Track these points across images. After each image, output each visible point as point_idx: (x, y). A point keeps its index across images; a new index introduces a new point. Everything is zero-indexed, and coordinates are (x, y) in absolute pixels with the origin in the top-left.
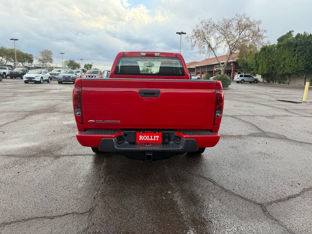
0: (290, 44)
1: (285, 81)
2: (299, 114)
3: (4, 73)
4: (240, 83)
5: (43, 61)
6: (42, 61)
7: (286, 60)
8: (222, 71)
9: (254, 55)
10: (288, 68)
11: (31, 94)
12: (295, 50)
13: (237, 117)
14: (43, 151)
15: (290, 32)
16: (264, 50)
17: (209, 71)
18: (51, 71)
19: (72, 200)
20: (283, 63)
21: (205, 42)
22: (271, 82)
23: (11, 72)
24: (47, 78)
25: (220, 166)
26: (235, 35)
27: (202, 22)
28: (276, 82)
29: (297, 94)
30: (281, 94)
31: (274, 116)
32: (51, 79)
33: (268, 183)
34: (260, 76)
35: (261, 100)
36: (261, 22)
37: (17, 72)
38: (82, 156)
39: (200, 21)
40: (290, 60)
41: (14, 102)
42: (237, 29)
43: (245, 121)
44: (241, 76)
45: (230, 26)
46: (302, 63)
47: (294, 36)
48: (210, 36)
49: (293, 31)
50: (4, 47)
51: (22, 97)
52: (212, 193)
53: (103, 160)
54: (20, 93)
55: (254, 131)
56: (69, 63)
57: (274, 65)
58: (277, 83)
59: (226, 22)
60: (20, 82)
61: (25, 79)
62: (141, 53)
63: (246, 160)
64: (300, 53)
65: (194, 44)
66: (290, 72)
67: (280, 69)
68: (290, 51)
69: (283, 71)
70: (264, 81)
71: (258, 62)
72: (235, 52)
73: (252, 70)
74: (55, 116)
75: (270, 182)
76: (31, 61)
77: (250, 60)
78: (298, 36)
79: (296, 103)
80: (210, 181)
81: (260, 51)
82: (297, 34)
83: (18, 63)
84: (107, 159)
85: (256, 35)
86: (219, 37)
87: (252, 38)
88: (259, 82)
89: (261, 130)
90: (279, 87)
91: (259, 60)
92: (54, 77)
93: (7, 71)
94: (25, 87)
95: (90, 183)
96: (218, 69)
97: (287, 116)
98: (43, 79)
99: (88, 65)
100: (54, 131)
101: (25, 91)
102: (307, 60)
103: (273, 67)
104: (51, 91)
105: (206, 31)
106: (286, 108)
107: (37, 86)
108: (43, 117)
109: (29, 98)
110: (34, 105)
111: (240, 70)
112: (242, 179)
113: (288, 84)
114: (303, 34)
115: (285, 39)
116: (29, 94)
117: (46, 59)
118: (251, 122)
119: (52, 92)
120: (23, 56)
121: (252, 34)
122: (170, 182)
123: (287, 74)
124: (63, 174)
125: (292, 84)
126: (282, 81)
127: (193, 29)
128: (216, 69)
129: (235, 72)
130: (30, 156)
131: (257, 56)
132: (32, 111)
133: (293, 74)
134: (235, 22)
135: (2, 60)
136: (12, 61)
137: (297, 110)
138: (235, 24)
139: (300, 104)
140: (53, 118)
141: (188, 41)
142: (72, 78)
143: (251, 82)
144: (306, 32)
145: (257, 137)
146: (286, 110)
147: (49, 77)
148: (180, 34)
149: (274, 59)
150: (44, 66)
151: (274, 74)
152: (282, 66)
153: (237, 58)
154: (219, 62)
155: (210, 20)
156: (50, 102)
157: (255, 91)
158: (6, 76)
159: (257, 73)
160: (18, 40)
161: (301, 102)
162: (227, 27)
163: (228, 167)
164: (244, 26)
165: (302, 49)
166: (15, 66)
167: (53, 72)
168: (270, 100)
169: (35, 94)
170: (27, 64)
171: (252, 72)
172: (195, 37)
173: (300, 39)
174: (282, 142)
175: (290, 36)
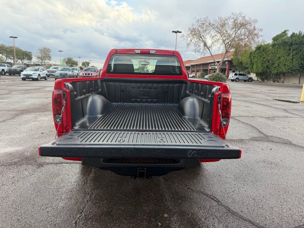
0: (285, 43)
1: (279, 80)
2: (299, 115)
3: (3, 70)
4: (235, 81)
5: (42, 58)
6: (40, 58)
7: (281, 59)
8: (218, 70)
9: (249, 54)
10: (283, 67)
11: (27, 91)
12: (290, 49)
13: (236, 118)
14: (27, 157)
15: (285, 31)
16: (259, 49)
17: (204, 70)
18: (48, 68)
19: (49, 226)
20: (278, 62)
21: (201, 40)
22: (265, 81)
23: (9, 69)
24: (45, 75)
25: (223, 178)
26: (231, 33)
27: (198, 21)
28: (270, 80)
29: (293, 93)
30: (277, 93)
31: (274, 117)
32: (48, 76)
33: (280, 203)
34: (255, 75)
35: (258, 100)
36: (257, 21)
37: (15, 69)
38: (68, 165)
39: (196, 20)
40: (285, 59)
41: (7, 100)
42: (233, 28)
43: (244, 123)
44: (236, 74)
45: (226, 25)
46: (297, 62)
47: (289, 35)
48: (206, 34)
49: (288, 30)
50: (4, 44)
51: (16, 94)
52: (216, 216)
53: (91, 169)
54: (15, 90)
55: (256, 135)
56: (67, 60)
57: (269, 64)
58: (272, 82)
59: (222, 20)
60: (18, 79)
61: (22, 76)
62: (135, 51)
63: (252, 171)
64: (295, 52)
65: (190, 43)
66: (284, 71)
67: (275, 67)
68: (285, 50)
69: (278, 70)
70: (259, 79)
71: (253, 61)
72: (230, 51)
73: (247, 68)
74: (46, 115)
75: (282, 201)
76: (30, 58)
77: (245, 59)
78: (293, 35)
79: (294, 102)
80: (213, 200)
81: (255, 50)
82: (292, 34)
83: (17, 60)
84: (95, 169)
85: (252, 34)
86: (214, 35)
87: (248, 37)
88: (254, 81)
89: (263, 133)
90: (274, 85)
91: (254, 59)
92: (51, 74)
93: (6, 68)
94: (22, 84)
95: (73, 202)
96: (213, 68)
97: (287, 117)
98: (40, 76)
99: (86, 62)
100: (42, 133)
101: (21, 88)
102: (302, 59)
103: (267, 66)
104: (47, 88)
105: (202, 30)
106: (284, 108)
107: (34, 83)
108: (33, 117)
109: (23, 96)
110: (27, 104)
111: (235, 69)
112: (250, 197)
113: (283, 82)
114: (298, 33)
115: (280, 38)
116: (23, 92)
117: (44, 57)
118: (251, 124)
119: (47, 90)
120: (23, 53)
121: (248, 33)
122: (167, 201)
123: (281, 73)
124: (44, 189)
125: (286, 83)
126: (276, 80)
127: (189, 28)
128: (211, 68)
129: (230, 71)
130: (10, 164)
131: (252, 55)
132: (24, 110)
133: (288, 72)
134: (231, 20)
135: (1, 57)
136: (11, 58)
137: (297, 110)
138: (230, 22)
139: (297, 104)
140: (44, 118)
141: (184, 39)
142: (69, 75)
143: (245, 81)
144: (301, 31)
145: (260, 142)
146: (285, 110)
147: (47, 74)
148: (176, 32)
149: (269, 58)
150: (42, 64)
151: (269, 73)
152: (276, 65)
153: (232, 57)
154: (215, 61)
155: (206, 19)
156: (43, 100)
157: (250, 89)
158: (5, 73)
159: (251, 72)
160: (17, 37)
161: (299, 101)
162: (223, 25)
163: (232, 180)
164: (239, 25)
165: (297, 48)
166: (14, 63)
167: (51, 69)
168: (267, 100)
169: (30, 91)
170: (26, 61)
171: (247, 70)
172: (191, 35)
173: (295, 38)
174: (287, 147)
175: (285, 35)
